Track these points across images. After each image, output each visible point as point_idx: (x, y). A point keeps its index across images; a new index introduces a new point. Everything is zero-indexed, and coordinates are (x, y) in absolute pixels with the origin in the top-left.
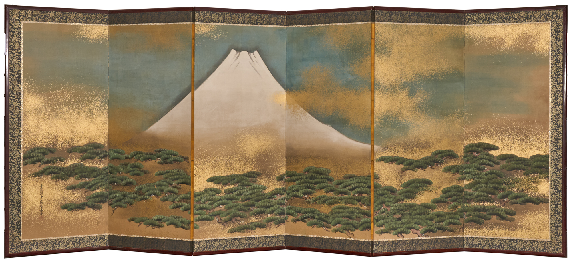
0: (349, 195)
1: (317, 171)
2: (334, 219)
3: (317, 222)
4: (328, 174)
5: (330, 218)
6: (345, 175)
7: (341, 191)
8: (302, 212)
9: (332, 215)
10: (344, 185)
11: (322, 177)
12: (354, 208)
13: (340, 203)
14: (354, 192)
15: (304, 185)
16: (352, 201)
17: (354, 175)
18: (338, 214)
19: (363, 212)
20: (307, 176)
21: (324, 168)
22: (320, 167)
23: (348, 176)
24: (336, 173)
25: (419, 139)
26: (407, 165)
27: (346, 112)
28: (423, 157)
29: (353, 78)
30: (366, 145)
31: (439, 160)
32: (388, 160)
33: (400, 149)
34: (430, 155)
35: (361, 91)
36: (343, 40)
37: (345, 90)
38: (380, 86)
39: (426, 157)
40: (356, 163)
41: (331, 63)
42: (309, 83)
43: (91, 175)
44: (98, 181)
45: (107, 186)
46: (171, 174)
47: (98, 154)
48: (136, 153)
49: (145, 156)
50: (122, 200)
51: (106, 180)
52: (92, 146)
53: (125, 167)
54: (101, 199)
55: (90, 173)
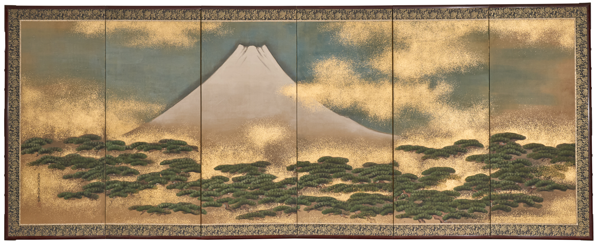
0: (370, 182)
1: (333, 160)
2: (353, 206)
3: (334, 209)
4: (345, 163)
5: (348, 205)
6: (364, 163)
7: (360, 178)
8: (316, 200)
9: (350, 202)
10: (363, 173)
11: (339, 166)
12: (375, 194)
13: (359, 190)
14: (375, 179)
15: (318, 174)
16: (373, 188)
17: (374, 163)
18: (357, 201)
19: (384, 197)
20: (322, 165)
21: (342, 157)
22: (336, 156)
23: (368, 164)
24: (355, 161)
25: (441, 129)
26: (428, 154)
27: (365, 104)
28: (444, 146)
29: (373, 72)
30: (387, 135)
31: (463, 150)
32: (408, 149)
33: (421, 139)
34: (453, 144)
35: (381, 84)
36: (361, 36)
37: (363, 82)
38: (398, 79)
39: (448, 147)
40: (376, 152)
41: (348, 58)
42: (323, 76)
43: (88, 165)
44: (94, 171)
45: (103, 176)
46: (179, 163)
47: (94, 145)
48: (138, 144)
49: (149, 147)
50: (122, 189)
51: (103, 171)
52: (88, 137)
53: (125, 157)
54: (98, 189)
55: (87, 163)
